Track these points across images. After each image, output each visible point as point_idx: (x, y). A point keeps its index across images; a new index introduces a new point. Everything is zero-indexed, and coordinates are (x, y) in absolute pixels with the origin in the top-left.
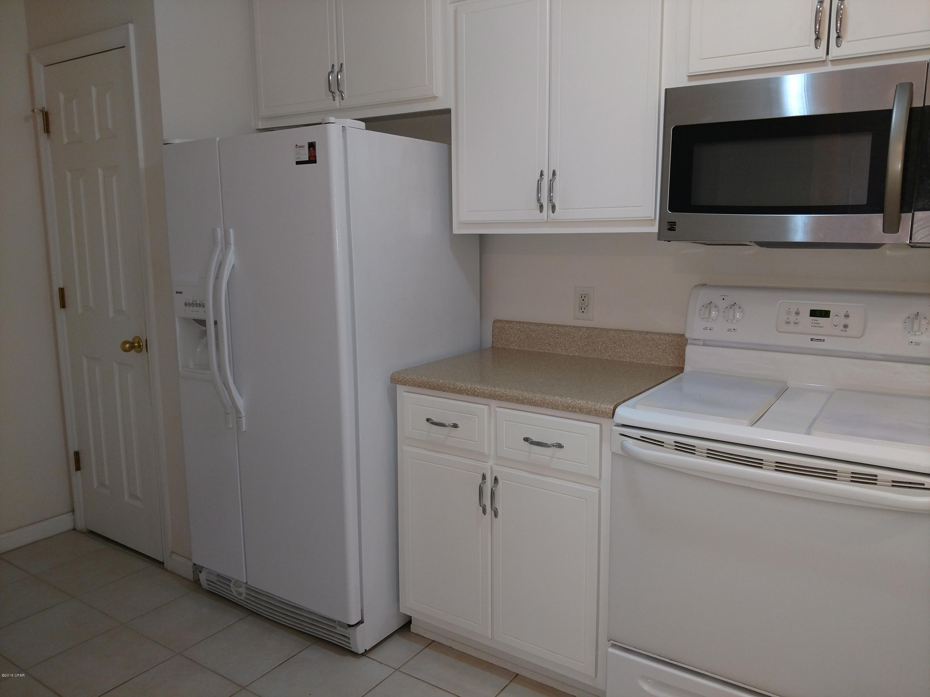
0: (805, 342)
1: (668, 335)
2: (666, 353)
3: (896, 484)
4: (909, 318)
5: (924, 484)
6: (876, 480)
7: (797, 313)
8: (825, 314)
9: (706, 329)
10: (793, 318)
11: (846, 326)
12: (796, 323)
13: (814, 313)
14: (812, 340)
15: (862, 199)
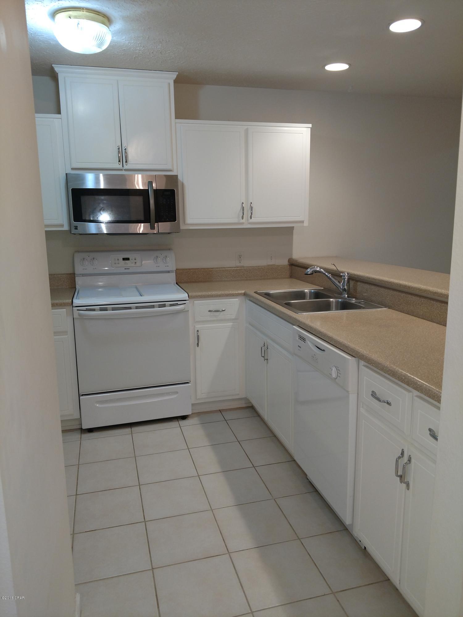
0: (123, 270)
1: (64, 274)
2: (65, 282)
3: (171, 305)
4: (155, 258)
5: (177, 304)
6: (165, 305)
7: (118, 260)
8: (128, 259)
9: (84, 269)
10: (117, 262)
11: (136, 263)
12: (118, 264)
13: (124, 259)
14: (125, 269)
15: (142, 218)
